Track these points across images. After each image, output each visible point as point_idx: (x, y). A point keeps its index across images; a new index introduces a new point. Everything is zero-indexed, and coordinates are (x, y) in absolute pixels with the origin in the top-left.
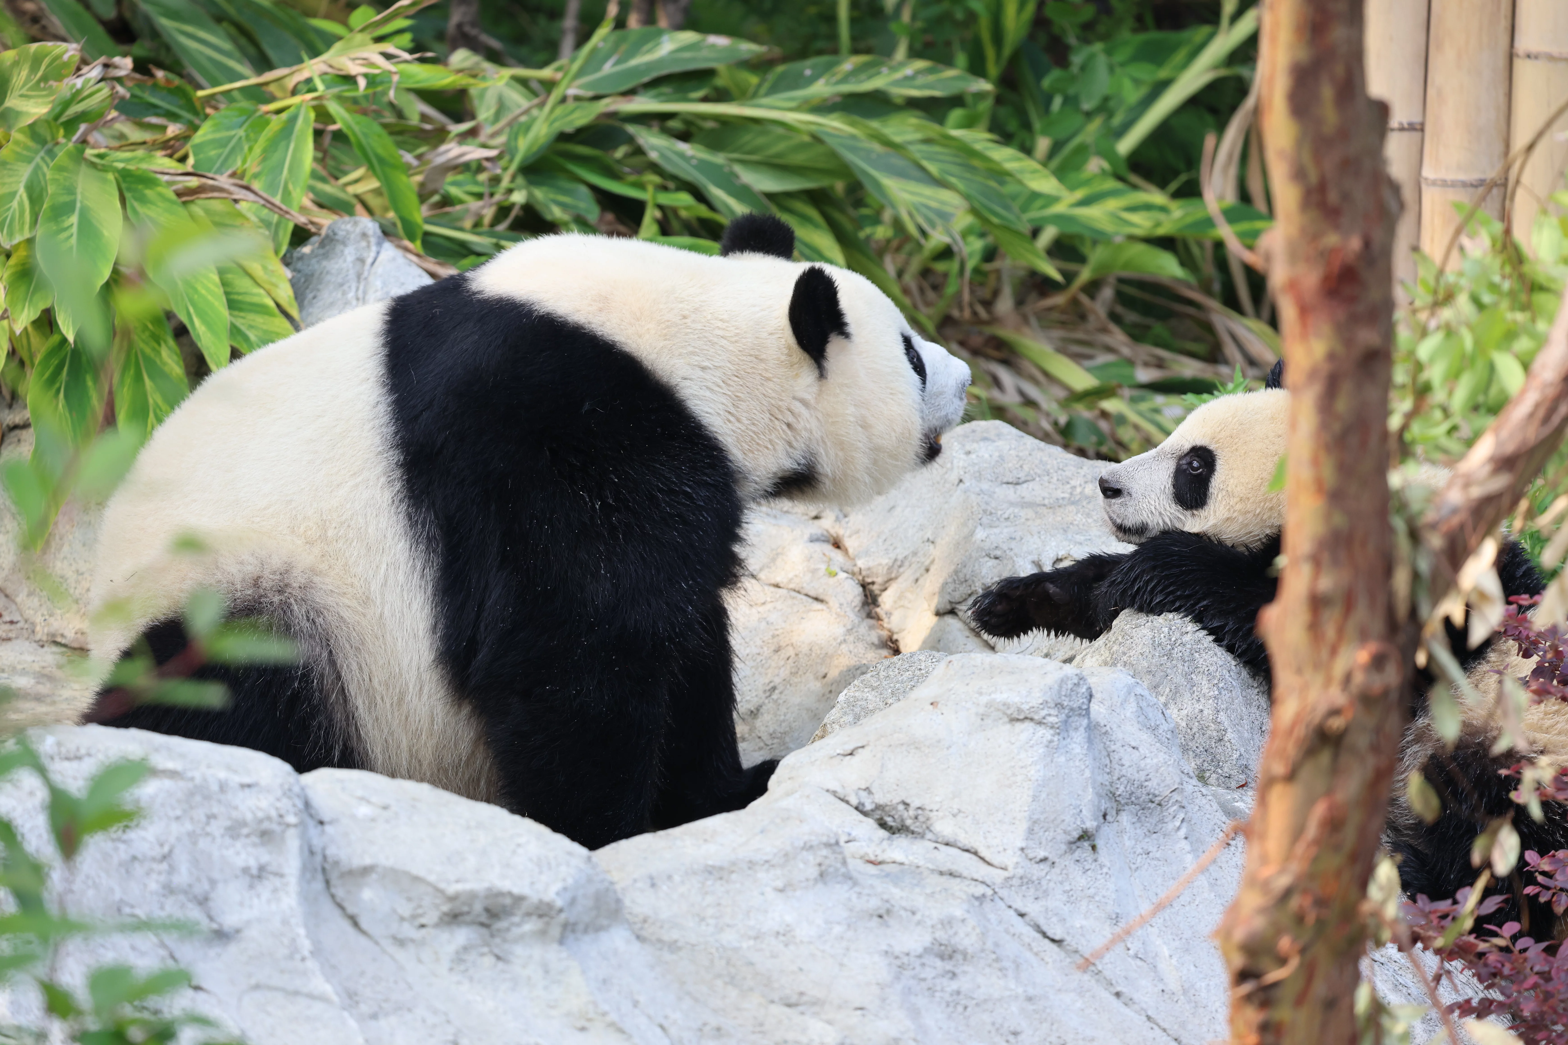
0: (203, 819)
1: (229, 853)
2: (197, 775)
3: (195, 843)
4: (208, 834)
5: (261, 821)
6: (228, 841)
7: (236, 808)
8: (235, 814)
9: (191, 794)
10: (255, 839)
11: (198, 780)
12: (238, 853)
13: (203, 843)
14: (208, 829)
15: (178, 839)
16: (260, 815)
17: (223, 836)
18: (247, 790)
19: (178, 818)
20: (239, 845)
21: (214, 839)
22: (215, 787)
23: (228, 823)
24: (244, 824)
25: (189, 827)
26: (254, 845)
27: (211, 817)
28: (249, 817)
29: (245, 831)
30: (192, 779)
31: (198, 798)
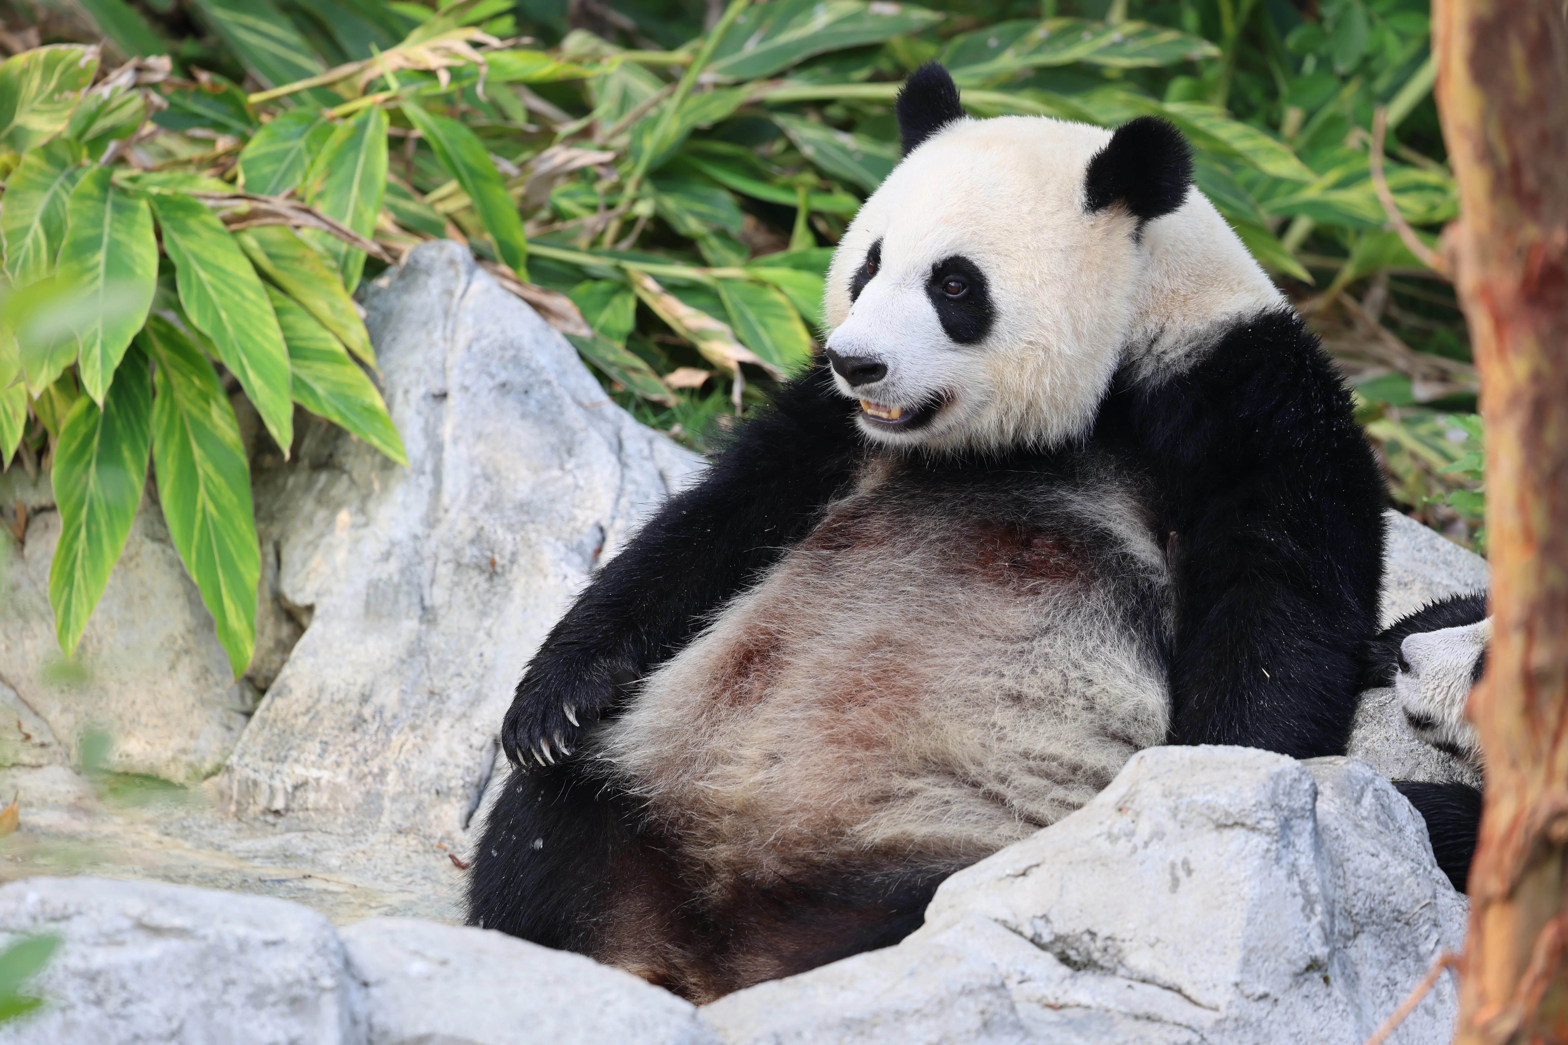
0: (219, 985)
1: (252, 1026)
2: (210, 932)
3: (210, 1016)
4: (225, 1004)
5: (289, 986)
6: (250, 1011)
7: (259, 971)
8: (258, 979)
9: (204, 956)
10: (283, 1008)
11: (212, 940)
12: (263, 1026)
13: (220, 1016)
14: (227, 998)
15: (190, 1012)
16: (289, 978)
17: (244, 1006)
18: (272, 949)
19: (188, 986)
20: (264, 1015)
21: (233, 1010)
22: (232, 947)
23: (250, 990)
24: (269, 989)
25: (202, 996)
26: (283, 1015)
27: (229, 983)
28: (275, 981)
29: (271, 998)
30: (204, 938)
31: (212, 961)
